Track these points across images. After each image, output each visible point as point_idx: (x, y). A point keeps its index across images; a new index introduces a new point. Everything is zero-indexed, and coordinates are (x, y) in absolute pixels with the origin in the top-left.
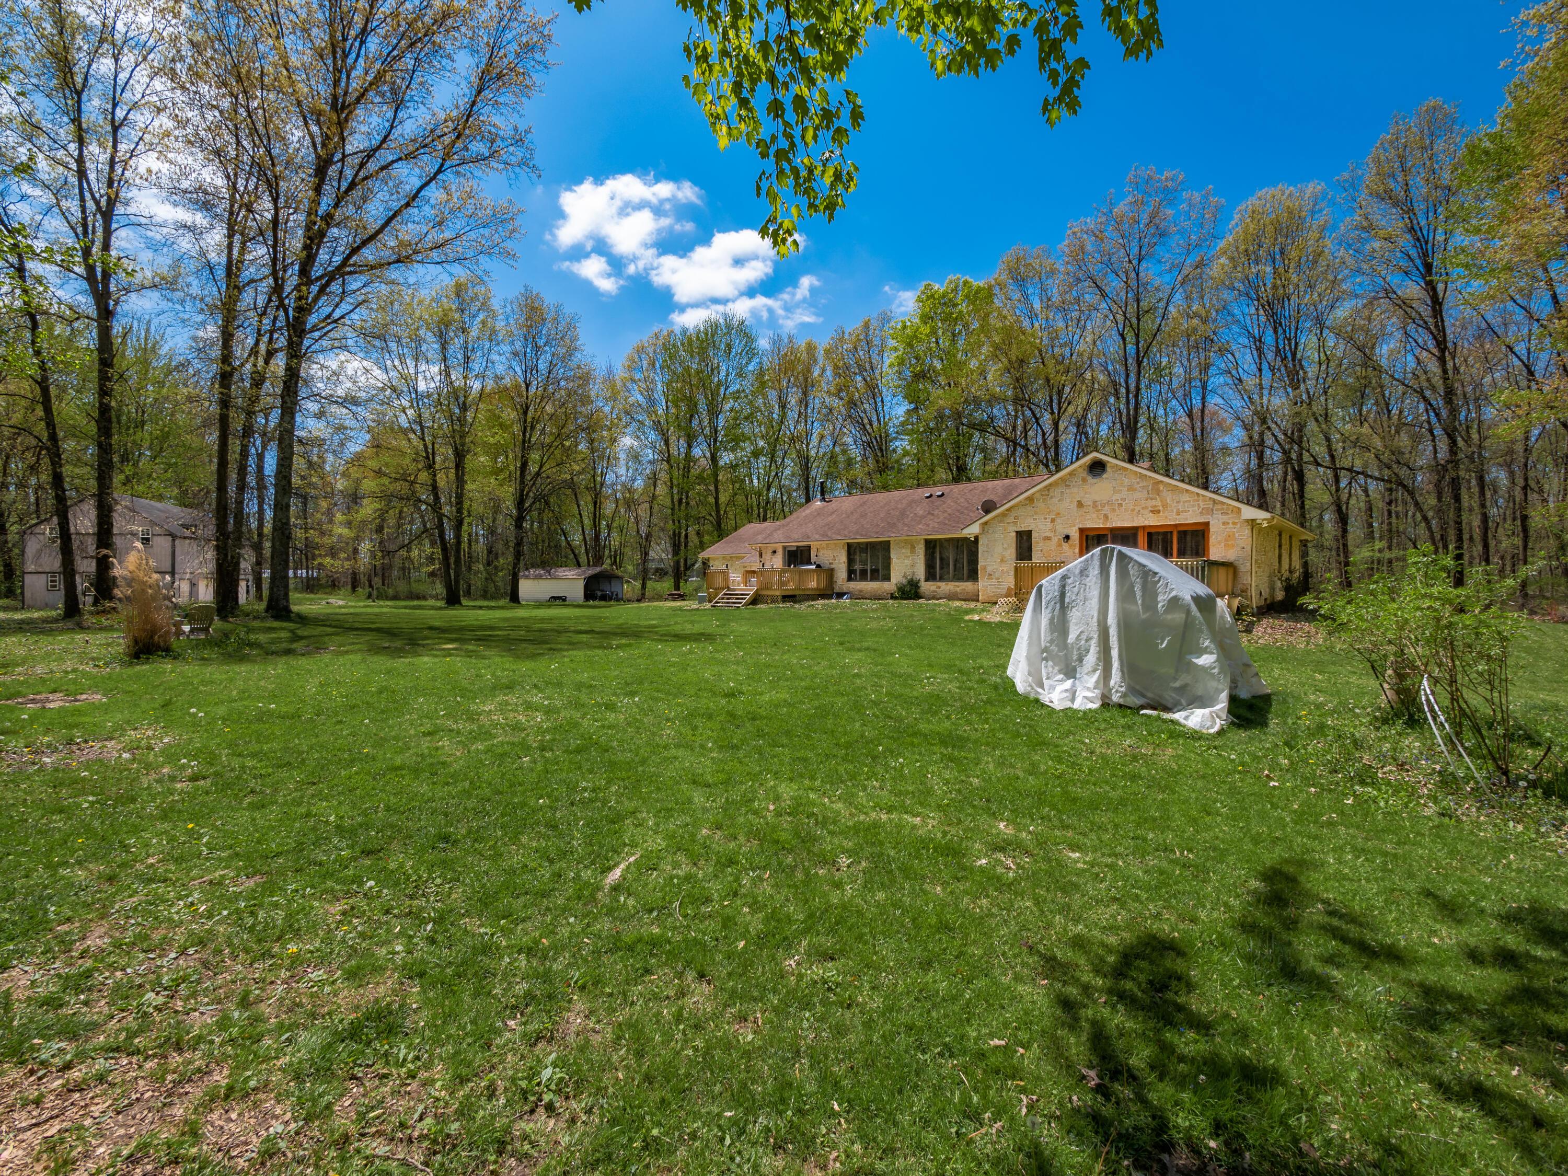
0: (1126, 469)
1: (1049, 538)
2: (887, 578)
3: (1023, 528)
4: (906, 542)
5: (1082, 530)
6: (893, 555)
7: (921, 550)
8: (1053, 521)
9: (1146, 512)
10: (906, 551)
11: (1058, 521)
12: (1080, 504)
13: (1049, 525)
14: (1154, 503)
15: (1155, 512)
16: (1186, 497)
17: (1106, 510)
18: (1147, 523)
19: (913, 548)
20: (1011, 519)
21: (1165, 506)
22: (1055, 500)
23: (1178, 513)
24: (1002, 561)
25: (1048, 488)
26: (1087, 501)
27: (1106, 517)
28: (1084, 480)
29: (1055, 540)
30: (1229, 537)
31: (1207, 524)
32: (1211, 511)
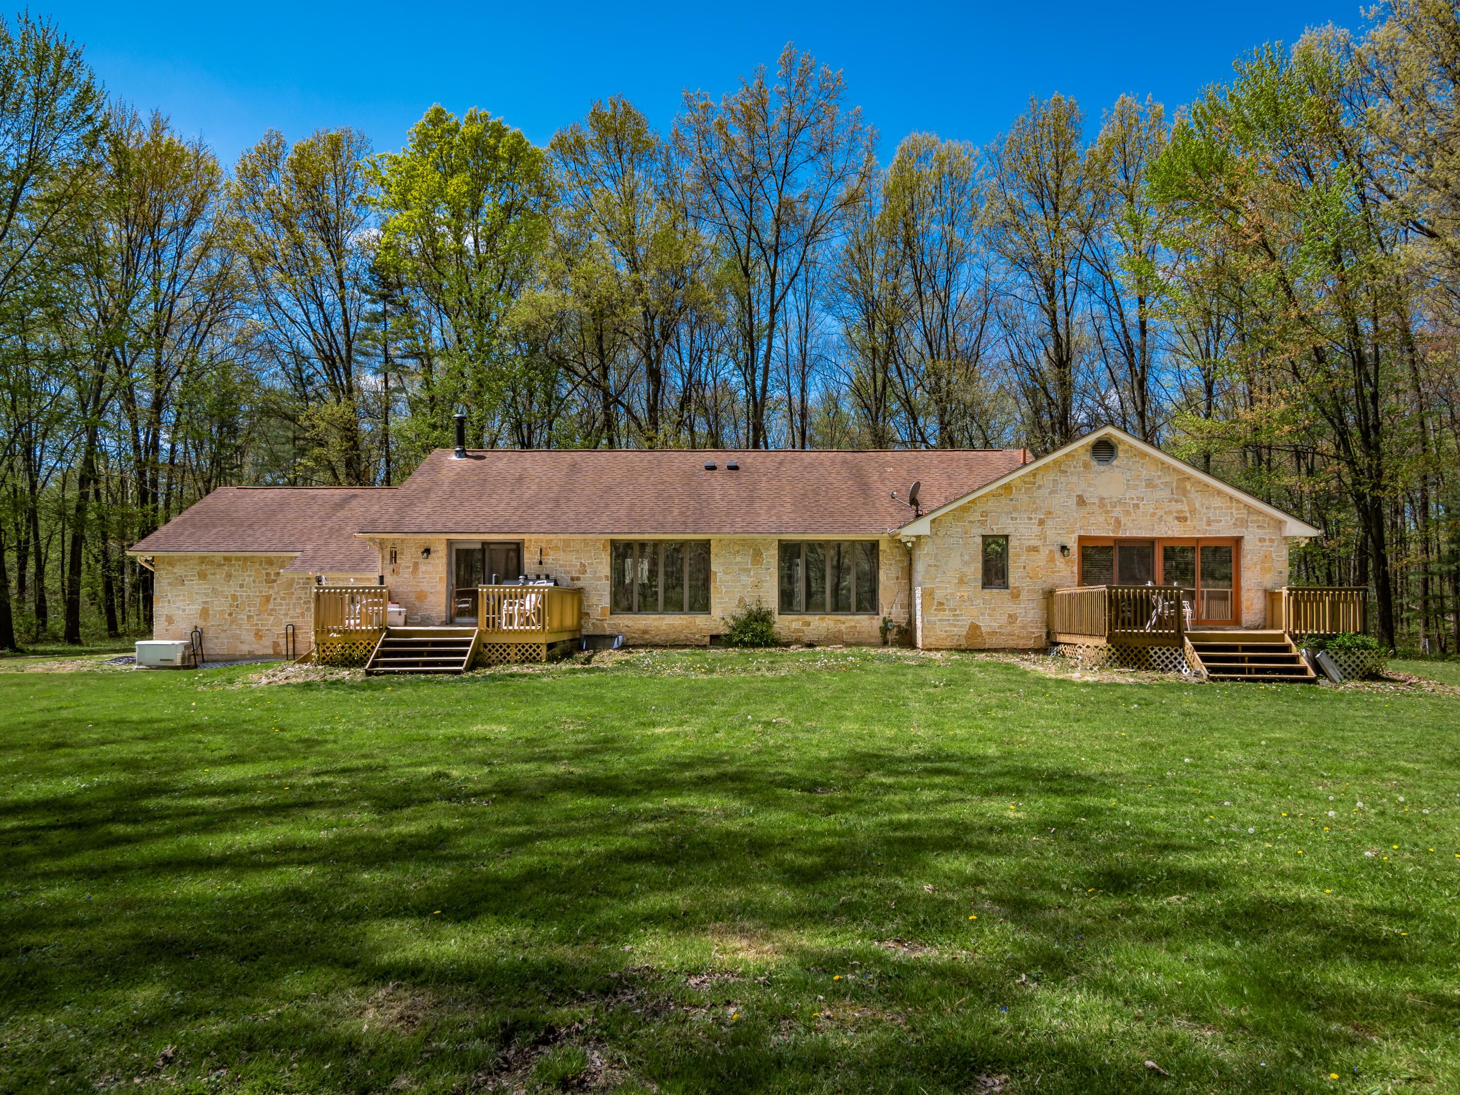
0: (1144, 455)
1: (1035, 549)
2: (705, 607)
3: (996, 530)
4: (744, 543)
5: (1081, 539)
6: (716, 566)
7: (772, 558)
8: (1041, 522)
9: (1170, 518)
10: (744, 559)
11: (1049, 523)
12: (1081, 501)
13: (1036, 529)
14: (1179, 506)
15: (1182, 519)
16: (1217, 502)
17: (1118, 512)
18: (1170, 534)
19: (757, 555)
20: (976, 516)
21: (1193, 511)
22: (1044, 492)
23: (1209, 523)
24: (961, 581)
25: (1034, 474)
26: (1092, 498)
27: (1118, 522)
28: (1086, 466)
29: (1044, 552)
30: (1266, 558)
31: (1238, 540)
32: (1244, 523)
